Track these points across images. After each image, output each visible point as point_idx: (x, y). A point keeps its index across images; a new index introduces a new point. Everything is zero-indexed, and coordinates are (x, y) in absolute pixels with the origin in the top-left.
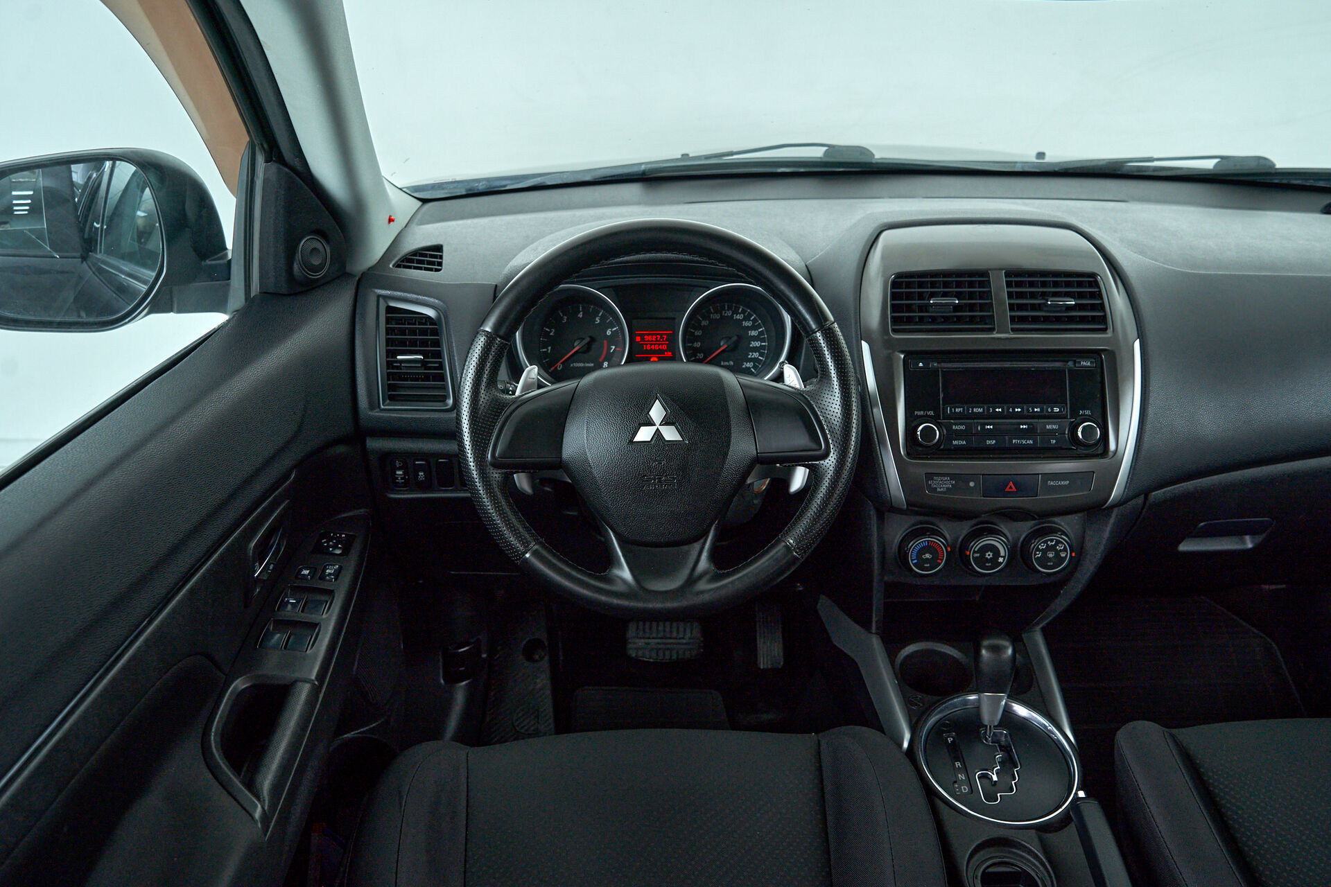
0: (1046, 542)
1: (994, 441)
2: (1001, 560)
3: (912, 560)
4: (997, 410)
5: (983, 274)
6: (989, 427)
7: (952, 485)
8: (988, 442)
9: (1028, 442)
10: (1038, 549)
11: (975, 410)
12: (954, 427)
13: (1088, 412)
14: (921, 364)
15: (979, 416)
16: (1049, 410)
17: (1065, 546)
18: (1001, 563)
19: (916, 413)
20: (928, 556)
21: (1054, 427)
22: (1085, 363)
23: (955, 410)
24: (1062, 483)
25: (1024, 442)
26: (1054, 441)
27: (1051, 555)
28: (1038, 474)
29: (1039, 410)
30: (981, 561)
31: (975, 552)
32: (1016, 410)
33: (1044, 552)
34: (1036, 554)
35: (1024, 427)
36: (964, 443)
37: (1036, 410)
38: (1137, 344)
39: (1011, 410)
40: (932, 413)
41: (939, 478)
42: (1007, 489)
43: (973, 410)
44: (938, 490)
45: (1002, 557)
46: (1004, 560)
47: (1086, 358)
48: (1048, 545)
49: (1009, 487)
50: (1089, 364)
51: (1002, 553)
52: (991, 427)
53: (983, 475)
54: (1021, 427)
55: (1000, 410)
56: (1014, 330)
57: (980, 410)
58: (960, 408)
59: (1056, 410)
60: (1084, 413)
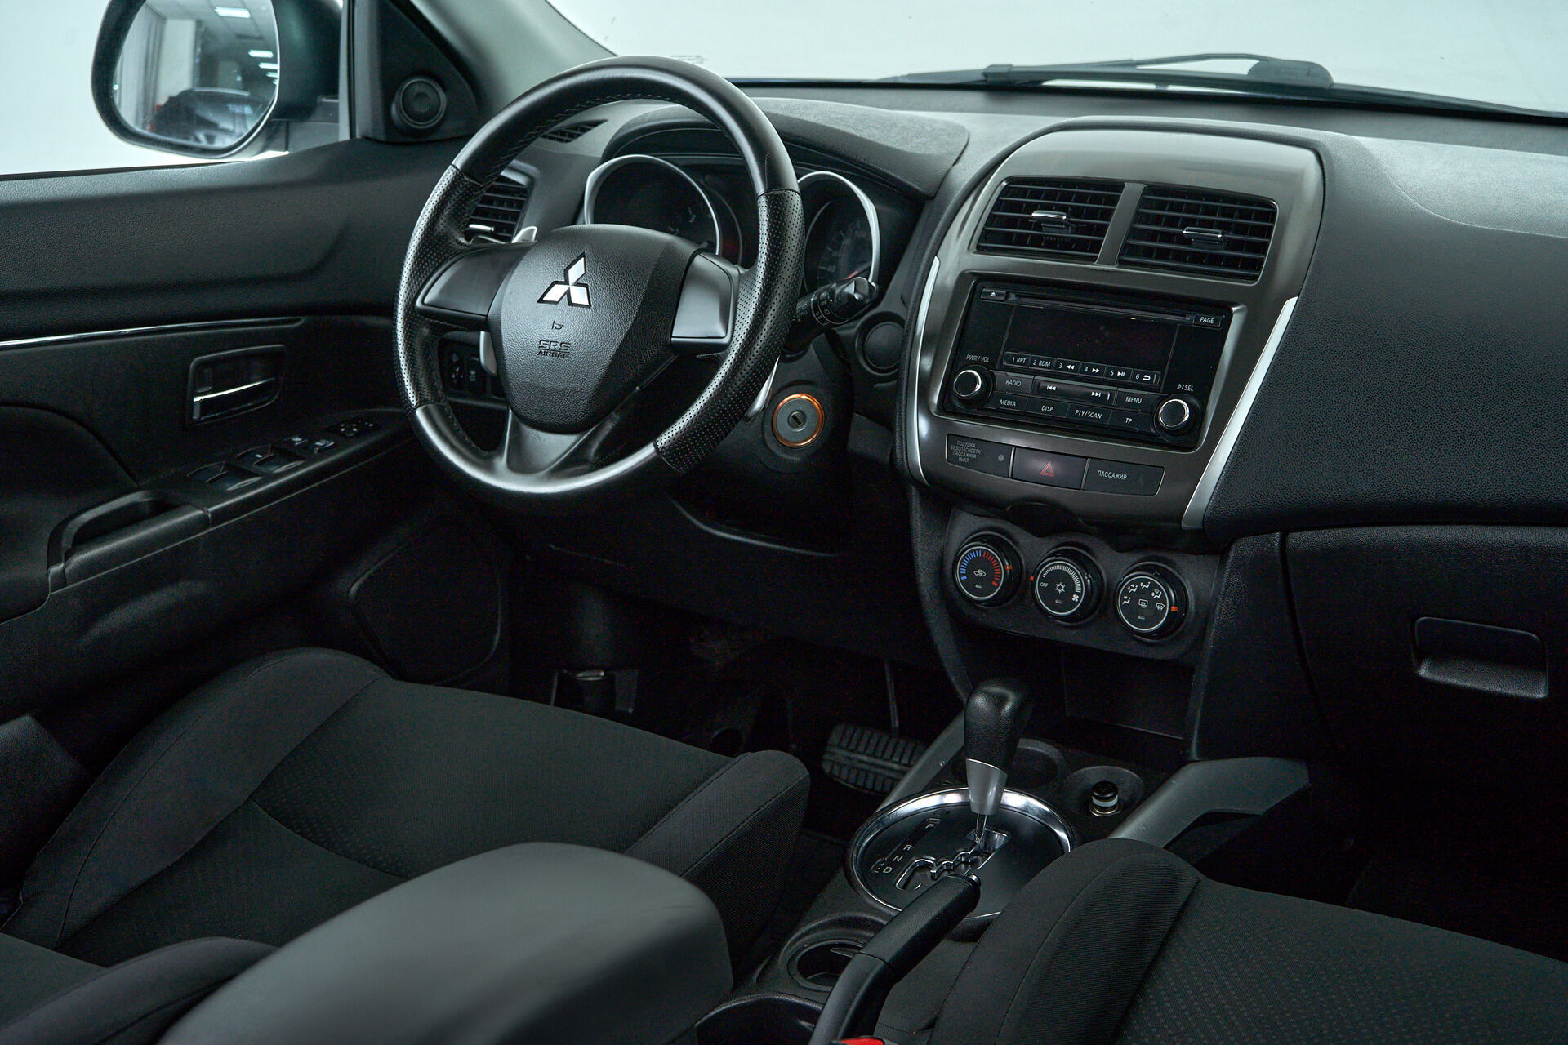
0: (1137, 582)
1: (1052, 408)
2: (1075, 598)
3: (961, 575)
4: (1069, 367)
5: (1117, 186)
6: (1051, 388)
7: (977, 454)
8: (1044, 408)
9: (1095, 416)
10: (1126, 592)
11: (1040, 363)
12: (1007, 381)
13: (1189, 388)
14: (993, 295)
15: (1043, 372)
16: (1137, 377)
17: (1163, 594)
18: (1075, 604)
19: (968, 356)
20: (980, 572)
21: (1137, 401)
22: (1205, 320)
23: (1016, 359)
24: (1118, 476)
25: (1090, 415)
26: (1131, 420)
27: (1143, 605)
28: (1086, 458)
29: (1123, 374)
30: (1049, 594)
31: (1042, 580)
32: (1094, 370)
33: (1135, 597)
34: (1123, 600)
35: (1097, 394)
36: (1014, 404)
37: (1119, 374)
38: (1291, 303)
39: (1086, 370)
40: (986, 359)
41: (963, 443)
43: (1038, 363)
44: (960, 459)
45: (1077, 594)
46: (1079, 600)
47: (1208, 314)
48: (1139, 588)
50: (1211, 321)
51: (1078, 589)
52: (1054, 388)
54: (1093, 394)
55: (1073, 367)
56: (1122, 263)
57: (1047, 364)
58: (1024, 357)
59: (1147, 378)
60: (1184, 388)
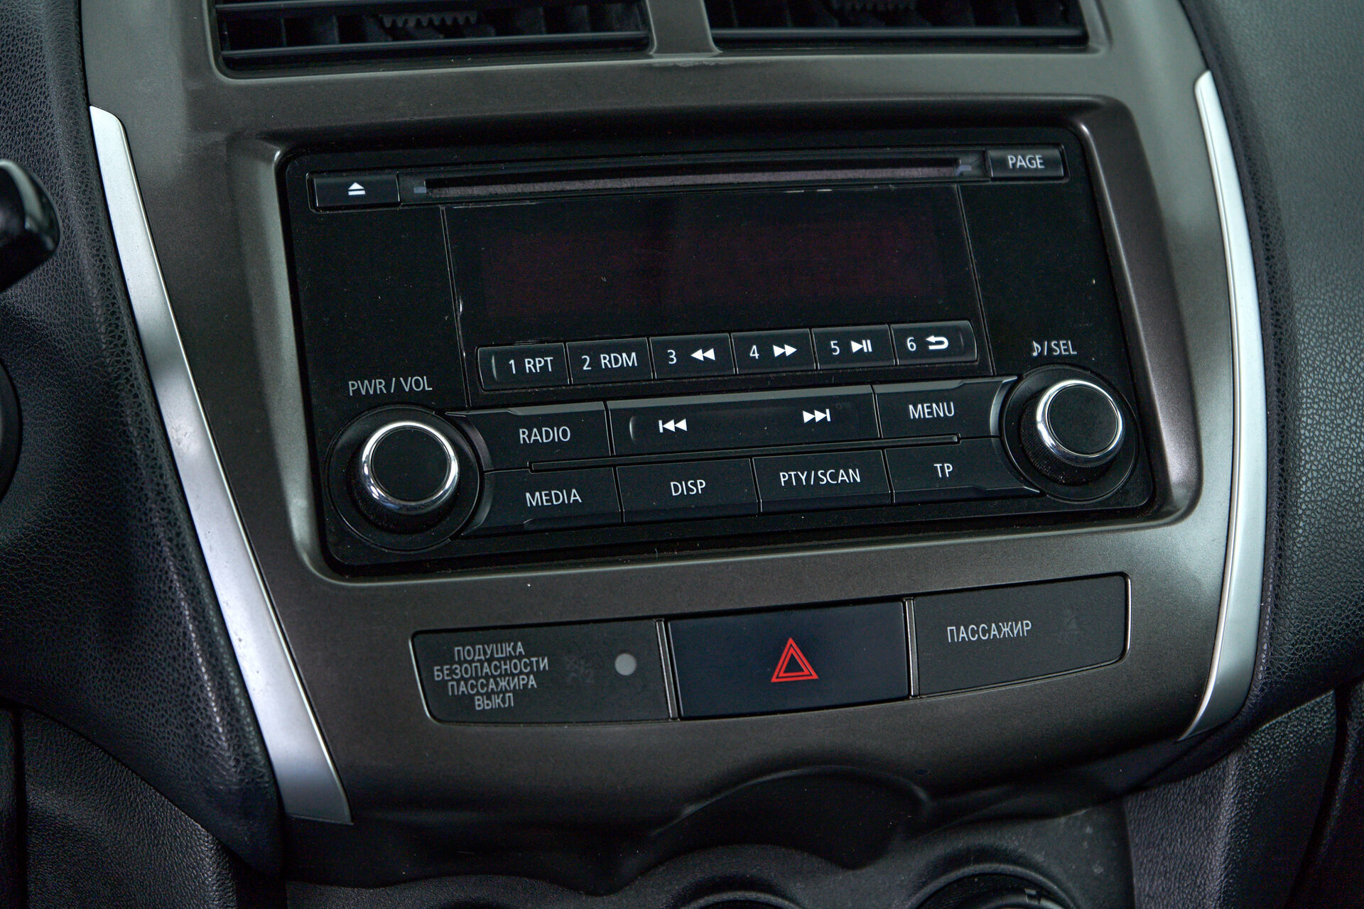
1: (702, 484)
4: (698, 355)
6: (670, 426)
7: (538, 675)
8: (678, 488)
9: (842, 477)
11: (605, 360)
12: (523, 435)
13: (1062, 348)
14: (356, 188)
15: (625, 384)
16: (911, 345)
19: (352, 386)
21: (941, 410)
22: (1020, 161)
23: (520, 365)
24: (1005, 629)
25: (826, 479)
26: (948, 468)
29: (867, 346)
32: (777, 351)
35: (819, 416)
36: (575, 496)
37: (855, 347)
38: (1206, 88)
39: (754, 353)
40: (419, 383)
41: (477, 652)
42: (780, 675)
43: (595, 362)
44: (481, 704)
49: (783, 661)
50: (1037, 165)
52: (683, 425)
53: (668, 618)
54: (807, 417)
55: (711, 354)
56: (726, 43)
57: (629, 360)
58: (543, 354)
59: (939, 343)
60: (1050, 350)
